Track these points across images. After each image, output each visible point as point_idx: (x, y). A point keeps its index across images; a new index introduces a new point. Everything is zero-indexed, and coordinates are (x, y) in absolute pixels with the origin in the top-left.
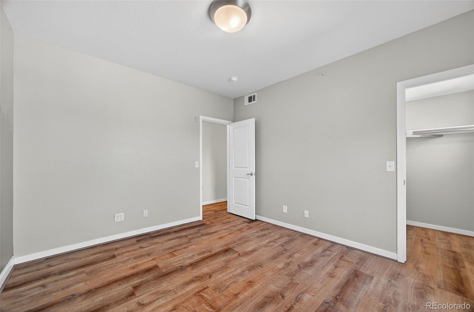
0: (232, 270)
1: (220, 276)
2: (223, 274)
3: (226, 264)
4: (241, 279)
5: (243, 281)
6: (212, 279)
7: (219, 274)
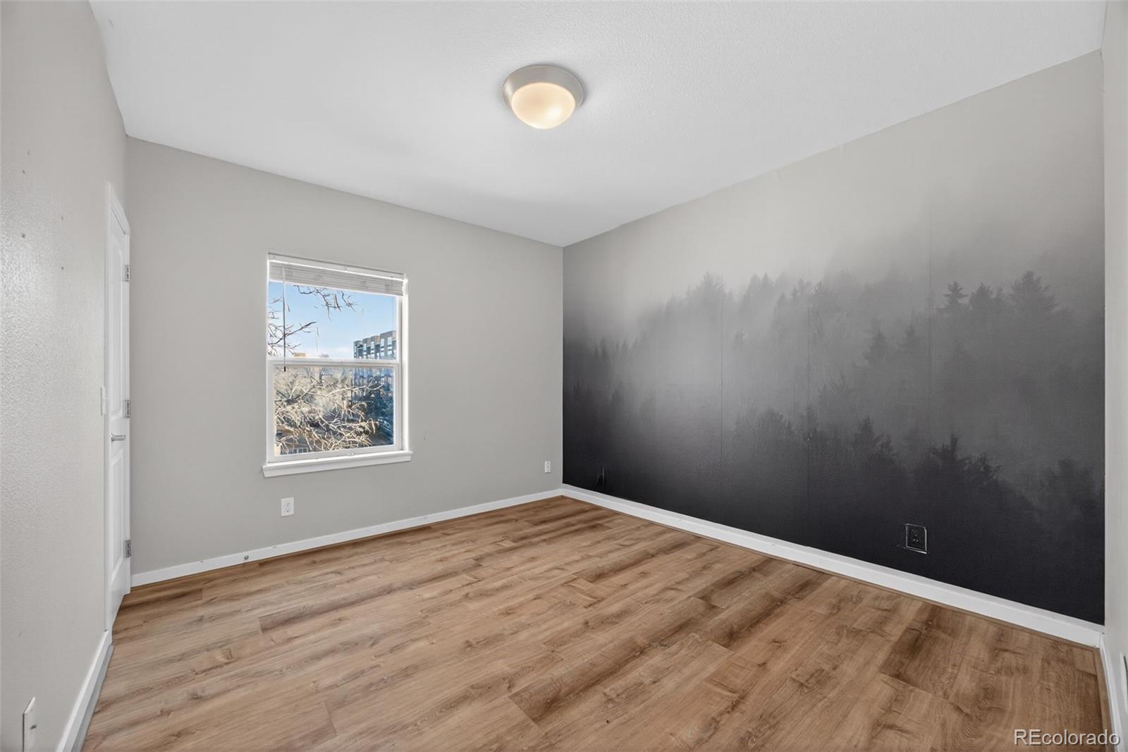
0: (540, 637)
1: (566, 625)
2: (559, 628)
3: (553, 651)
4: (523, 619)
5: (521, 615)
6: (581, 619)
7: (568, 628)
